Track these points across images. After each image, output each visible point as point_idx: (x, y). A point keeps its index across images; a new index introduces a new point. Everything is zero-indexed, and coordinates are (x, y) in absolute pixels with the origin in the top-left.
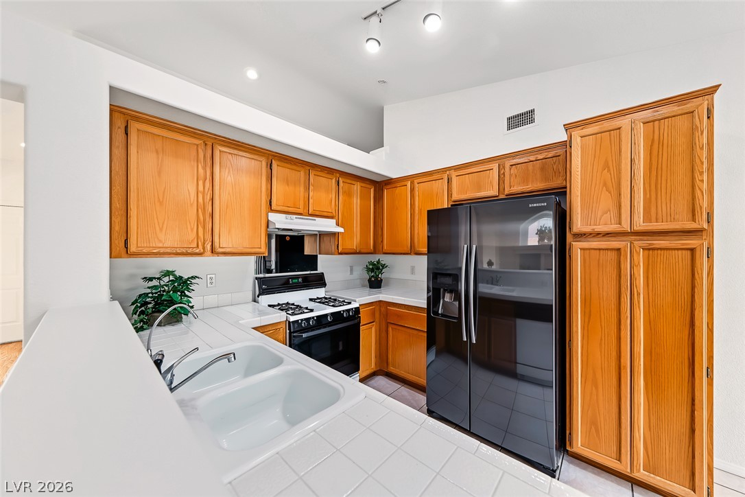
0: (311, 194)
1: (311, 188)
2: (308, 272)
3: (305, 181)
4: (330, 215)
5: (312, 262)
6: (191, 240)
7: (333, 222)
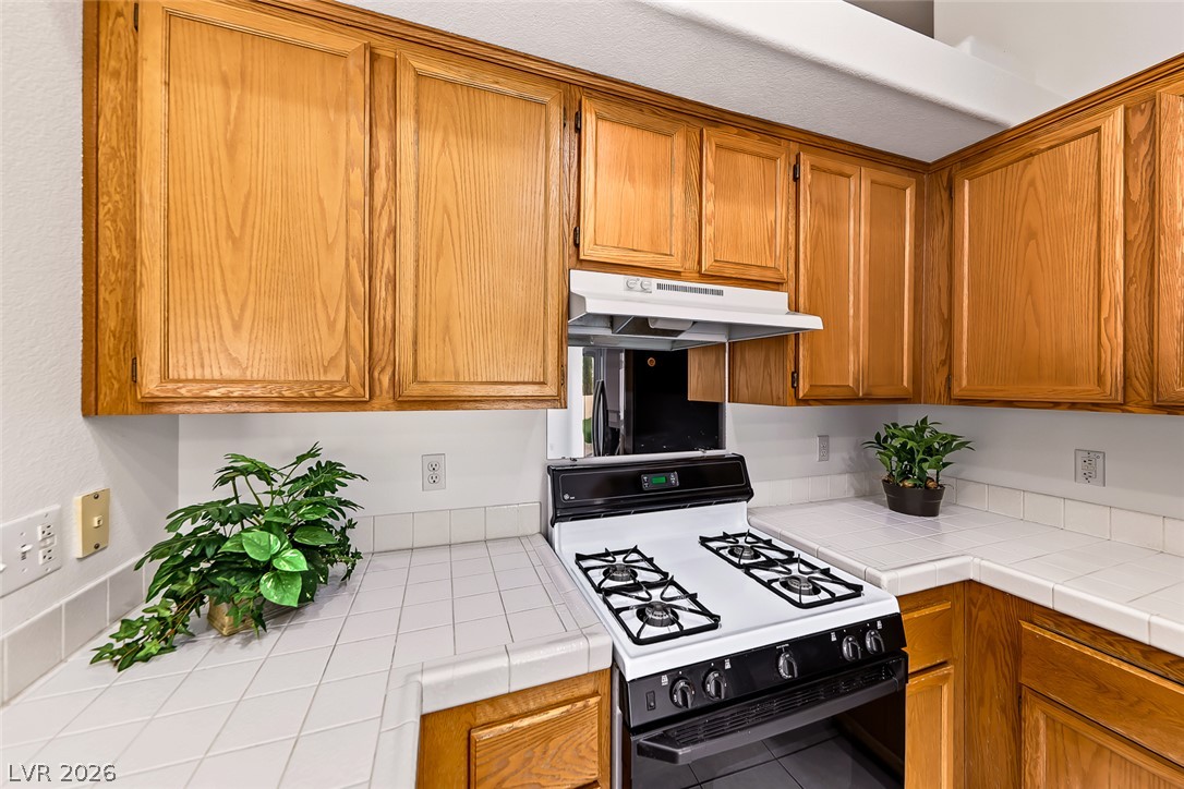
0: (708, 207)
1: (708, 188)
2: (698, 454)
3: (687, 164)
4: (769, 276)
5: (708, 421)
6: (327, 357)
7: (781, 298)
